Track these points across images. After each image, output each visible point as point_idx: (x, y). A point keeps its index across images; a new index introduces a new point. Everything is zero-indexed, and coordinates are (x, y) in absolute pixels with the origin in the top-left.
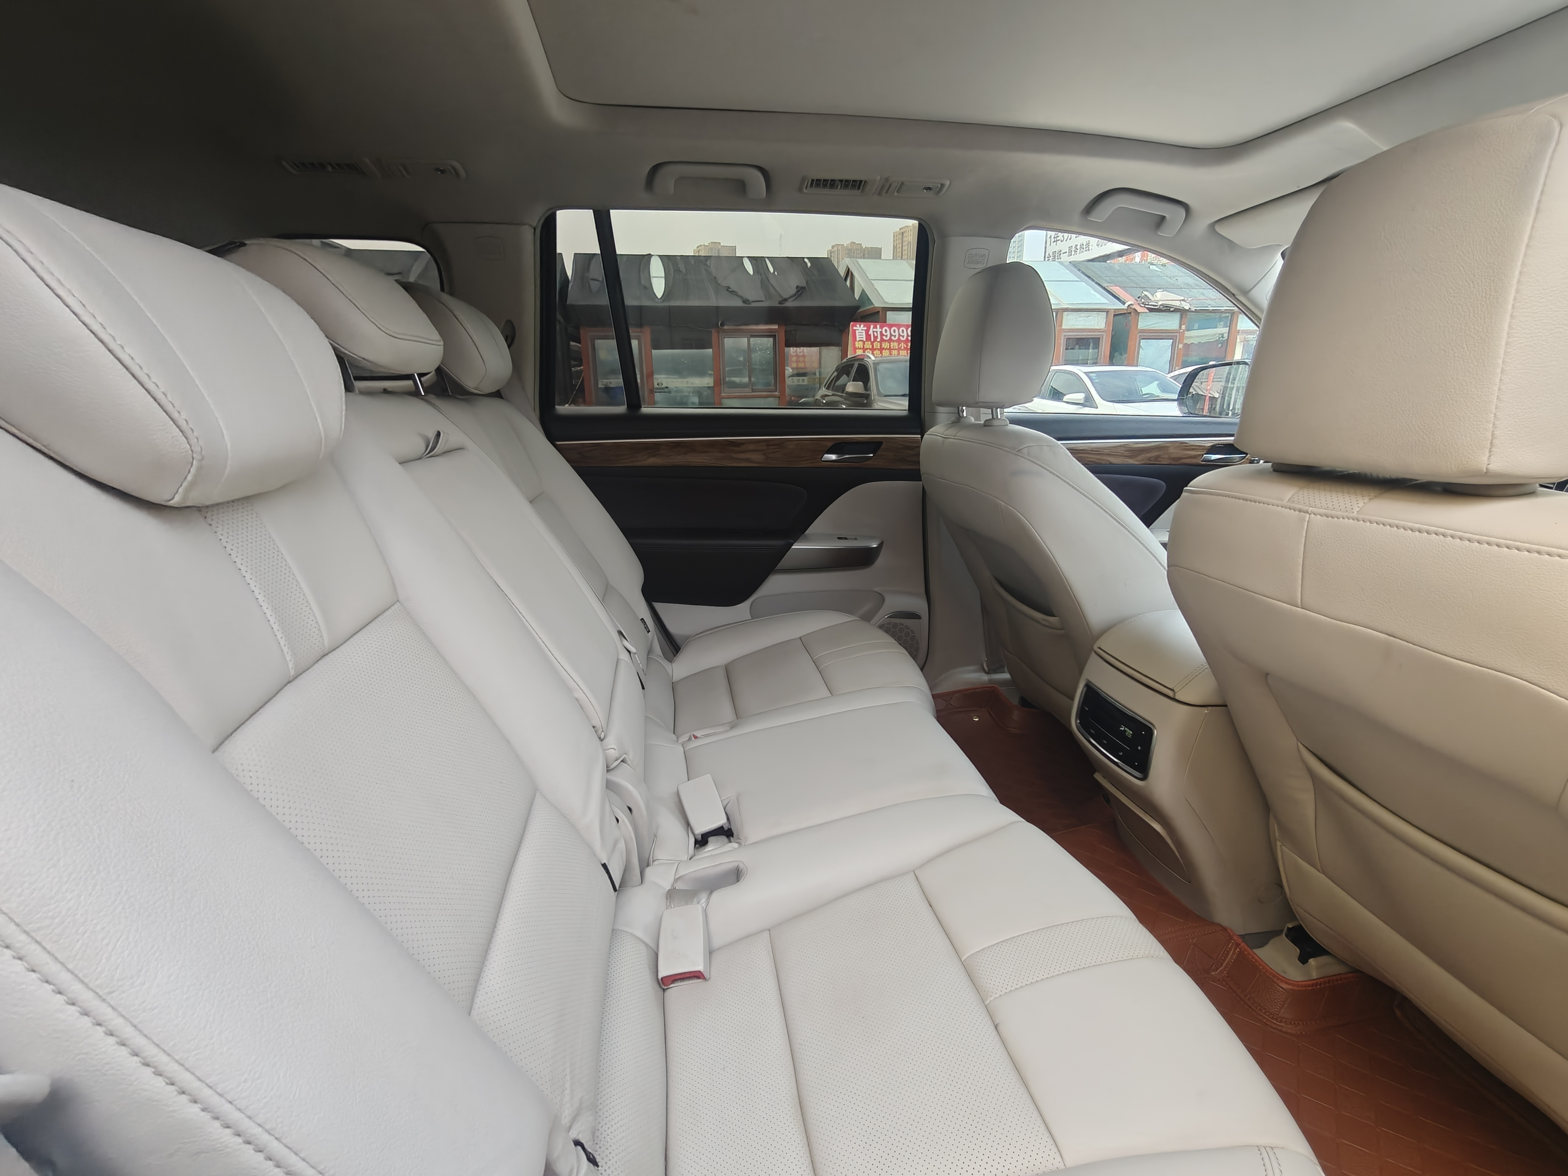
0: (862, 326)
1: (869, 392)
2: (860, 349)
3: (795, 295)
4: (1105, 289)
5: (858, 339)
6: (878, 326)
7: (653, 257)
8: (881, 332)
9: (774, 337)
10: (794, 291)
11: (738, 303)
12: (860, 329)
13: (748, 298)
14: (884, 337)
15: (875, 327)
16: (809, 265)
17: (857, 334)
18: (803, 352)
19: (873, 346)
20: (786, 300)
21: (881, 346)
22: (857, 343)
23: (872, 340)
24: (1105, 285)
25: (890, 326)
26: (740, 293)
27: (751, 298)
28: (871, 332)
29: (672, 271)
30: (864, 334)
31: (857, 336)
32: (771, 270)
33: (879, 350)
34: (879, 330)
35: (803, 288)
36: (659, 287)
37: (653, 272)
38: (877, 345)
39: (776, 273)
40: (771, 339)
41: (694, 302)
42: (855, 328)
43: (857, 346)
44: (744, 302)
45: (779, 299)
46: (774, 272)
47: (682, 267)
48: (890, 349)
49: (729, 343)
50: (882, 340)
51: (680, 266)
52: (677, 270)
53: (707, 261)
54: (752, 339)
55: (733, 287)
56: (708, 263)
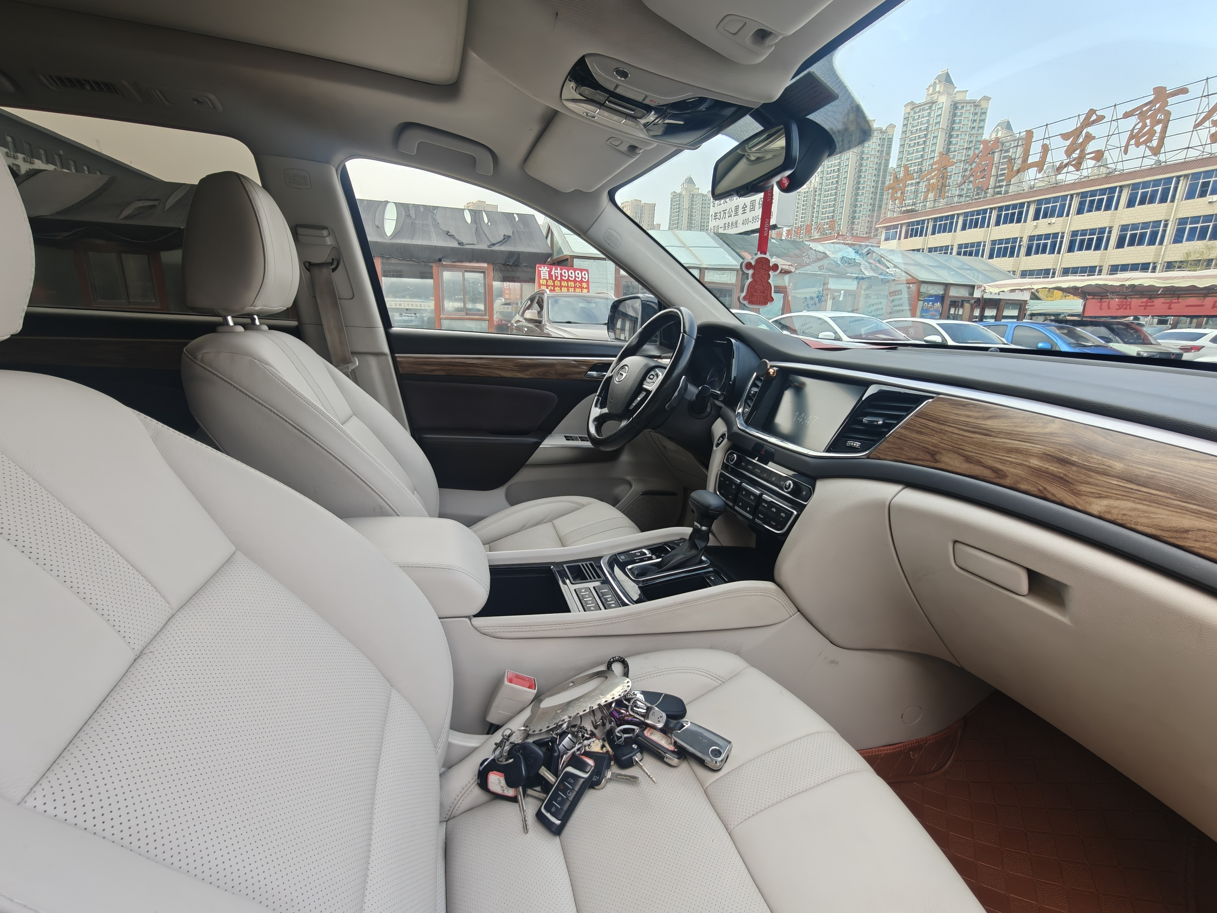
0: (546, 268)
1: (541, 319)
2: (544, 285)
3: (501, 242)
4: (737, 253)
5: (542, 278)
6: (559, 269)
7: (390, 203)
8: (561, 273)
9: (484, 272)
10: (502, 237)
11: (455, 245)
12: (544, 270)
13: (462, 241)
14: (563, 278)
15: (556, 269)
16: (517, 219)
17: (542, 273)
18: (509, 286)
19: (554, 284)
20: (494, 245)
21: (561, 284)
22: (541, 281)
23: (554, 279)
24: (738, 251)
25: (575, 270)
26: (457, 237)
27: (465, 242)
28: (553, 273)
29: (404, 216)
30: (547, 274)
31: (542, 276)
32: (486, 220)
33: (559, 287)
34: (559, 271)
35: (509, 237)
36: (390, 228)
37: (387, 216)
38: (557, 283)
39: (489, 224)
40: (482, 275)
41: (418, 241)
42: (540, 269)
43: (541, 283)
44: (459, 244)
45: (489, 244)
46: (488, 223)
47: (412, 213)
48: (568, 287)
49: (447, 275)
50: (562, 280)
51: (411, 212)
52: (409, 216)
53: (434, 210)
54: (466, 274)
55: (452, 232)
56: (435, 212)
